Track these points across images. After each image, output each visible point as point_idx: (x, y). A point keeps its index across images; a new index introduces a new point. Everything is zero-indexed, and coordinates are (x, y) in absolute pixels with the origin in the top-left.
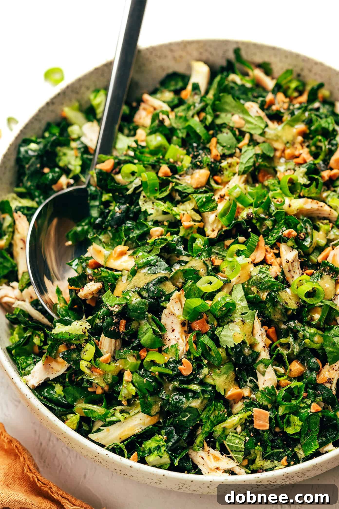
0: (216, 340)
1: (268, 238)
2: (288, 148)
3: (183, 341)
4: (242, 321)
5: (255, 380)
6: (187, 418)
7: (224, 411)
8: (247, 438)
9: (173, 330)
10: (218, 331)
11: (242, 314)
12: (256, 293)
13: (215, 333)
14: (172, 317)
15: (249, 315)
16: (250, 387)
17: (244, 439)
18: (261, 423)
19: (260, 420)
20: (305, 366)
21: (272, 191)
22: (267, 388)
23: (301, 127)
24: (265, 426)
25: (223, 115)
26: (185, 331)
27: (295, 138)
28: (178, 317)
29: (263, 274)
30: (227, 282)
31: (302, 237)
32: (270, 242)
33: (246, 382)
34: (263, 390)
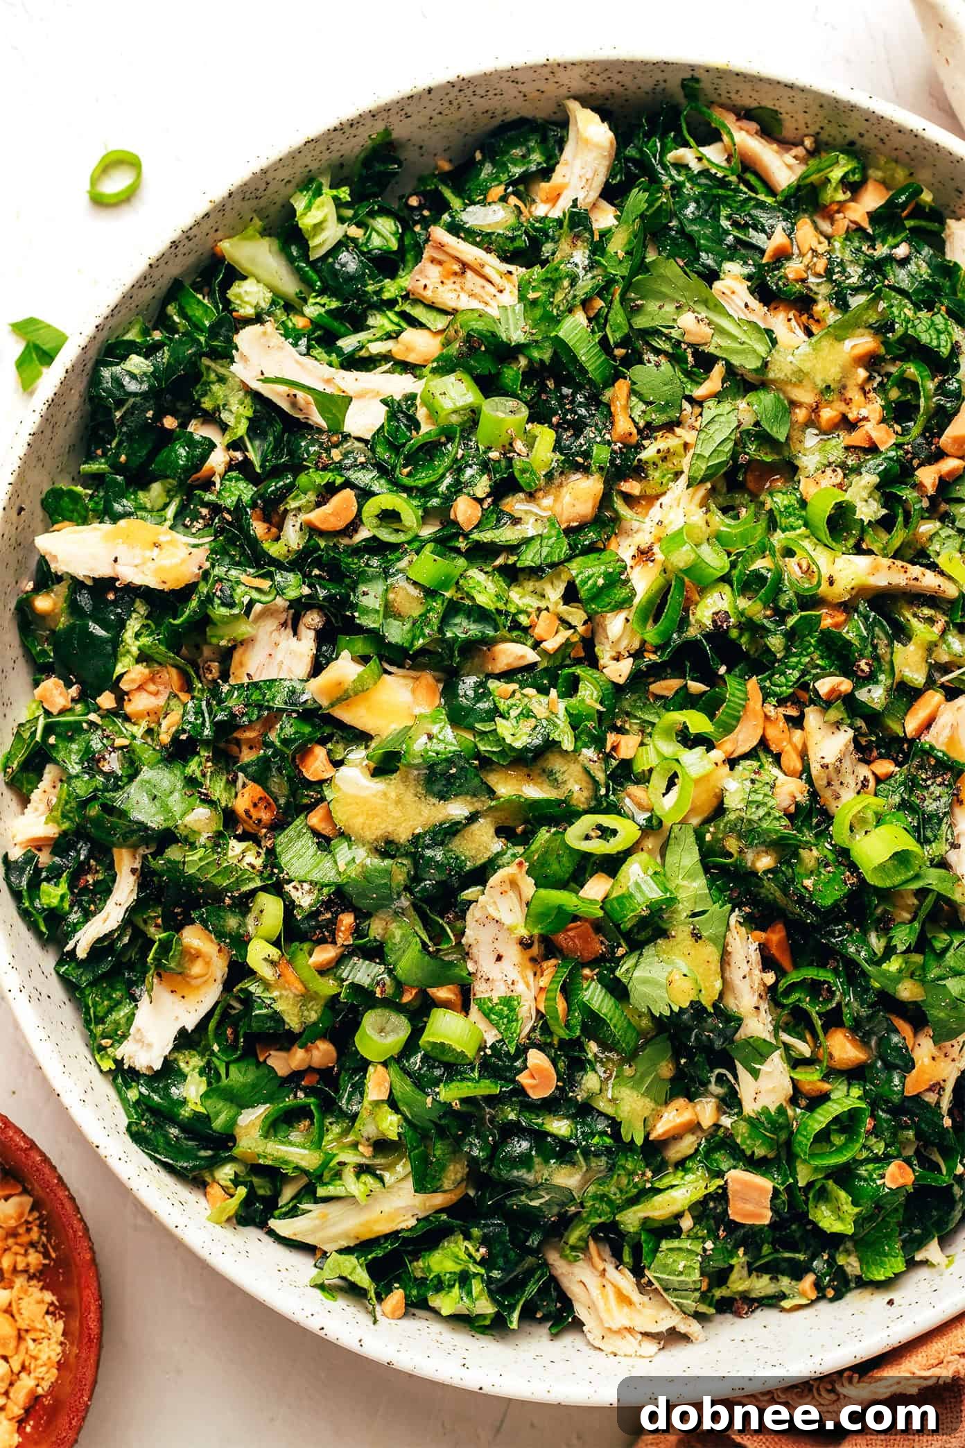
0: (619, 991)
1: (770, 678)
2: (829, 403)
3: (528, 986)
4: (693, 935)
5: (730, 1077)
6: (542, 1201)
7: (643, 1174)
8: (709, 1245)
9: (499, 958)
10: (625, 967)
11: (694, 915)
12: (736, 855)
13: (618, 973)
14: (492, 929)
15: (711, 916)
16: (717, 1097)
17: (699, 1250)
18: (749, 1207)
19: (746, 1201)
20: (870, 1048)
21: (784, 531)
22: (765, 1110)
23: (864, 342)
24: (760, 1216)
25: (652, 306)
26: (533, 960)
27: (846, 373)
28: (510, 930)
29: (758, 807)
30: (653, 827)
31: (863, 671)
32: (777, 689)
33: (705, 1084)
34: (753, 1115)
